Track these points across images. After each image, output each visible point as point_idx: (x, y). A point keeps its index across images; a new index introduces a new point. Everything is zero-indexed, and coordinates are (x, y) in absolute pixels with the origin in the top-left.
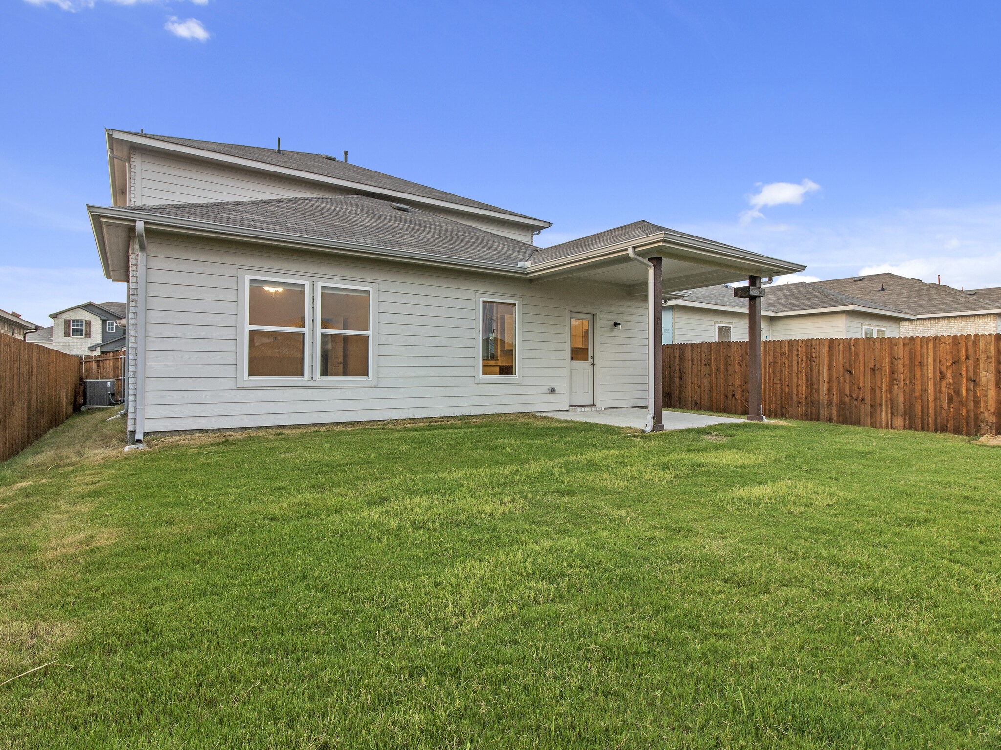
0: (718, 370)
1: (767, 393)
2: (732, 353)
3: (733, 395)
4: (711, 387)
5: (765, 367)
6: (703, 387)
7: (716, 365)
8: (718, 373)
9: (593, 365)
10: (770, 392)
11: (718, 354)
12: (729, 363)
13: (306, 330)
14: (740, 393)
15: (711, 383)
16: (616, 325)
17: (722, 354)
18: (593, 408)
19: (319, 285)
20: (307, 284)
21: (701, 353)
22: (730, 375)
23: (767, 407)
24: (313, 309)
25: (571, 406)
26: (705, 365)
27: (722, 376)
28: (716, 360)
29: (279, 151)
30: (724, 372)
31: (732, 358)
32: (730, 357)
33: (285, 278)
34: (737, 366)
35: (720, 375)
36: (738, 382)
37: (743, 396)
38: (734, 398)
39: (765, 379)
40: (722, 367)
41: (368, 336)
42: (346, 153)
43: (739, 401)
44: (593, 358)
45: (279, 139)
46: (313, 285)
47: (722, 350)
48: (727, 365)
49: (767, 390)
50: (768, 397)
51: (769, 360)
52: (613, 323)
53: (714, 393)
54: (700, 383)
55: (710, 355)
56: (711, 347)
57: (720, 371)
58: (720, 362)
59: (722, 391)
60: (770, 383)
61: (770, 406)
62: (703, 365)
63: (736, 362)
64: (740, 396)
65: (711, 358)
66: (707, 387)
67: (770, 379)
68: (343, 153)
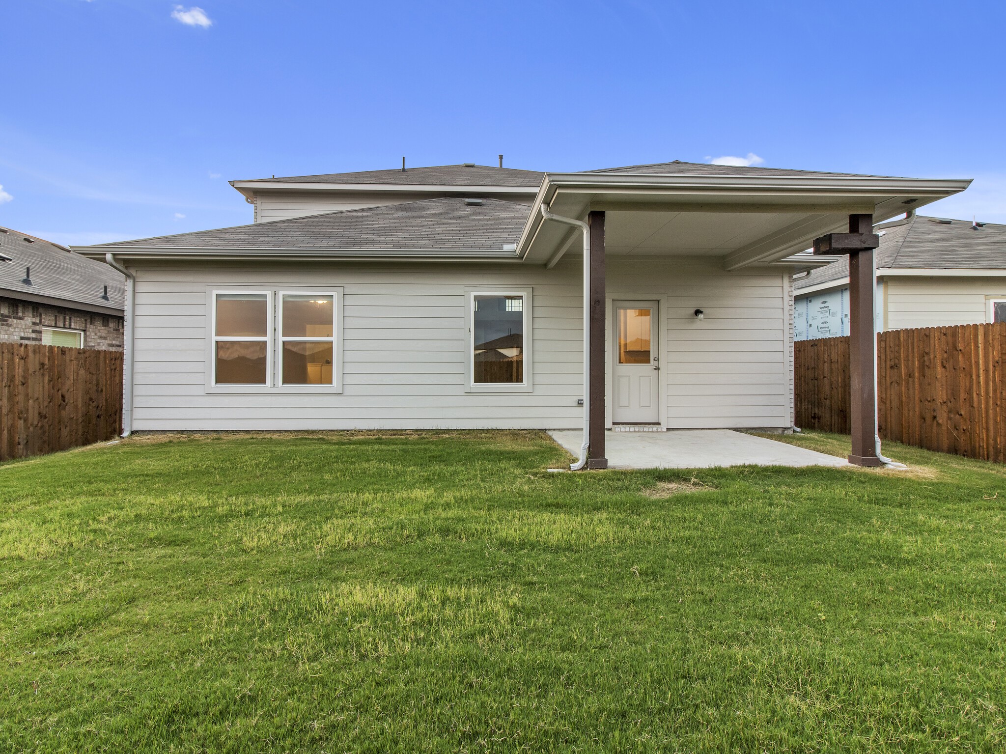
0: (910, 375)
1: (991, 416)
2: (932, 348)
3: (935, 417)
4: (901, 402)
5: (986, 370)
6: (888, 402)
7: (907, 367)
8: (911, 380)
9: (658, 369)
10: (995, 414)
11: (910, 350)
12: (927, 363)
13: (268, 339)
14: (945, 415)
15: (900, 396)
16: (698, 312)
17: (916, 350)
18: (655, 428)
19: (281, 294)
20: (269, 293)
21: (885, 348)
22: (929, 384)
23: (991, 442)
24: (275, 318)
25: (614, 424)
26: (892, 367)
27: (917, 386)
28: (907, 360)
29: (404, 170)
30: (919, 380)
31: (932, 356)
32: (927, 354)
33: (248, 290)
34: (939, 369)
35: (914, 384)
36: (941, 395)
37: (949, 419)
38: (935, 422)
39: (987, 393)
40: (916, 370)
41: (332, 342)
42: (501, 157)
43: (944, 428)
44: (657, 359)
45: (404, 158)
46: (275, 294)
47: (916, 344)
48: (924, 367)
49: (991, 411)
50: (991, 422)
51: (993, 357)
52: (693, 311)
53: (905, 412)
54: (884, 396)
55: (899, 352)
56: (899, 339)
57: (913, 377)
58: (913, 361)
59: (917, 409)
60: (995, 398)
61: (995, 440)
62: (888, 367)
63: (938, 363)
64: (945, 420)
65: (900, 356)
66: (895, 403)
67: (995, 391)
68: (499, 157)
